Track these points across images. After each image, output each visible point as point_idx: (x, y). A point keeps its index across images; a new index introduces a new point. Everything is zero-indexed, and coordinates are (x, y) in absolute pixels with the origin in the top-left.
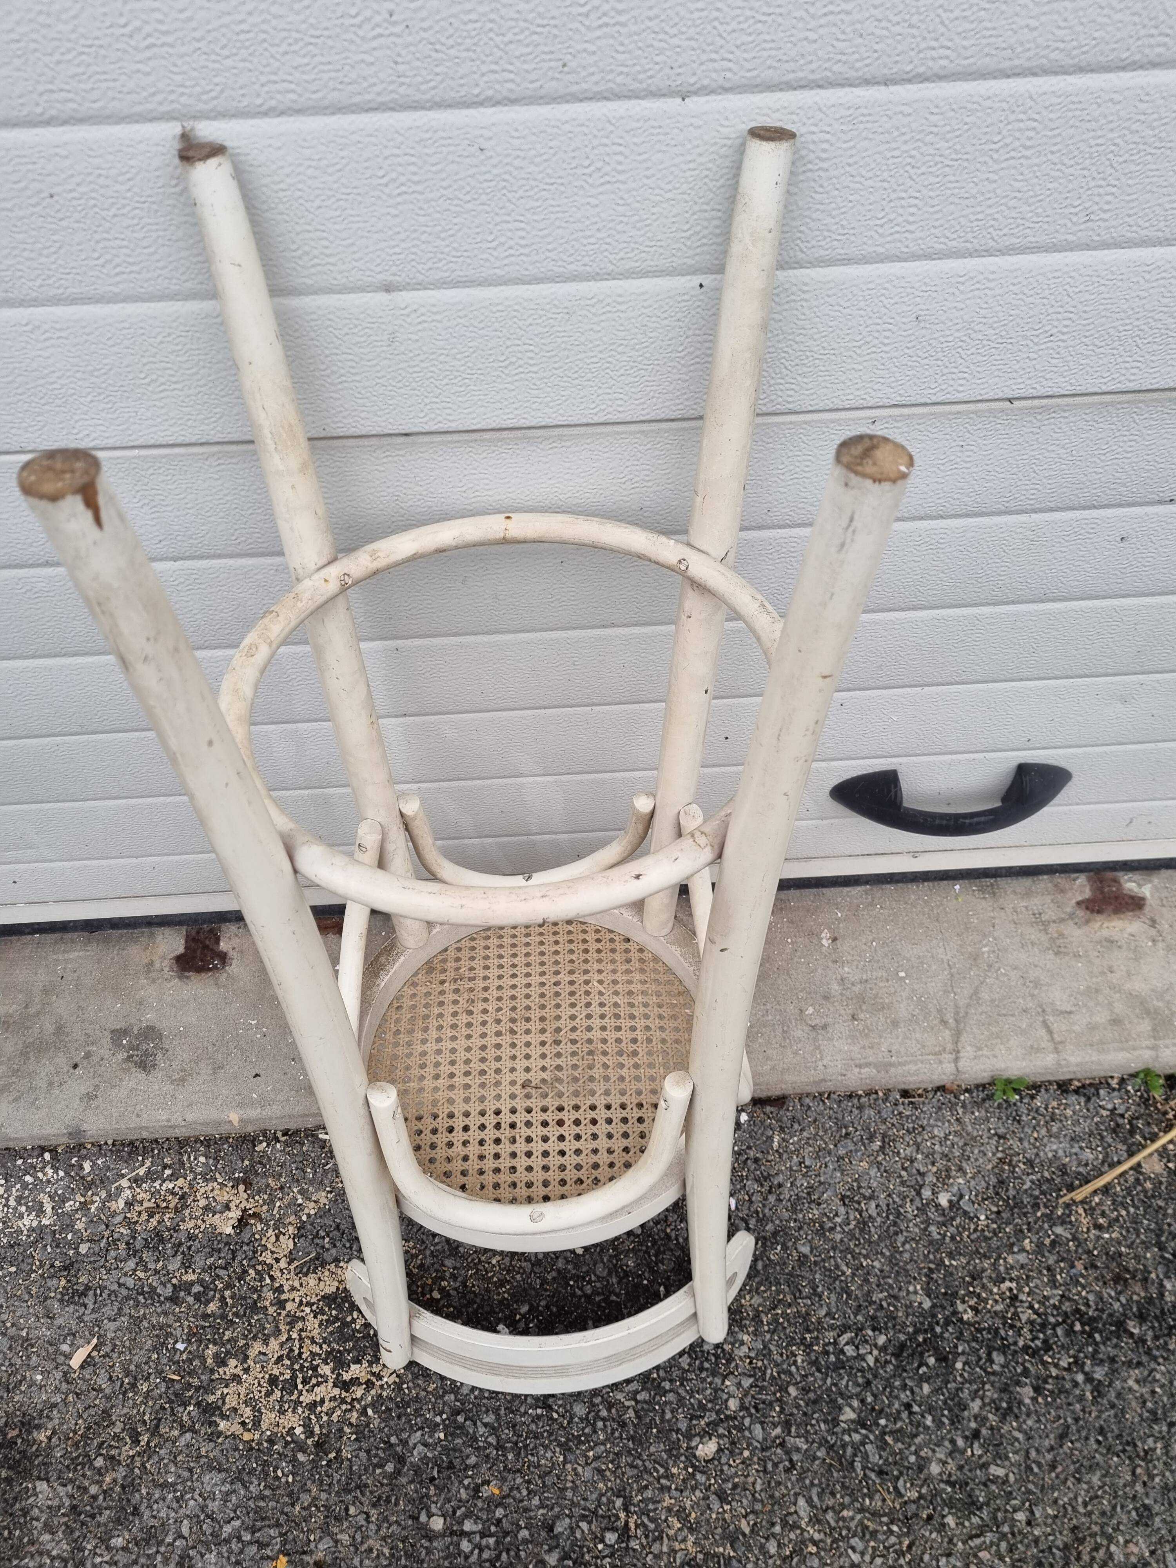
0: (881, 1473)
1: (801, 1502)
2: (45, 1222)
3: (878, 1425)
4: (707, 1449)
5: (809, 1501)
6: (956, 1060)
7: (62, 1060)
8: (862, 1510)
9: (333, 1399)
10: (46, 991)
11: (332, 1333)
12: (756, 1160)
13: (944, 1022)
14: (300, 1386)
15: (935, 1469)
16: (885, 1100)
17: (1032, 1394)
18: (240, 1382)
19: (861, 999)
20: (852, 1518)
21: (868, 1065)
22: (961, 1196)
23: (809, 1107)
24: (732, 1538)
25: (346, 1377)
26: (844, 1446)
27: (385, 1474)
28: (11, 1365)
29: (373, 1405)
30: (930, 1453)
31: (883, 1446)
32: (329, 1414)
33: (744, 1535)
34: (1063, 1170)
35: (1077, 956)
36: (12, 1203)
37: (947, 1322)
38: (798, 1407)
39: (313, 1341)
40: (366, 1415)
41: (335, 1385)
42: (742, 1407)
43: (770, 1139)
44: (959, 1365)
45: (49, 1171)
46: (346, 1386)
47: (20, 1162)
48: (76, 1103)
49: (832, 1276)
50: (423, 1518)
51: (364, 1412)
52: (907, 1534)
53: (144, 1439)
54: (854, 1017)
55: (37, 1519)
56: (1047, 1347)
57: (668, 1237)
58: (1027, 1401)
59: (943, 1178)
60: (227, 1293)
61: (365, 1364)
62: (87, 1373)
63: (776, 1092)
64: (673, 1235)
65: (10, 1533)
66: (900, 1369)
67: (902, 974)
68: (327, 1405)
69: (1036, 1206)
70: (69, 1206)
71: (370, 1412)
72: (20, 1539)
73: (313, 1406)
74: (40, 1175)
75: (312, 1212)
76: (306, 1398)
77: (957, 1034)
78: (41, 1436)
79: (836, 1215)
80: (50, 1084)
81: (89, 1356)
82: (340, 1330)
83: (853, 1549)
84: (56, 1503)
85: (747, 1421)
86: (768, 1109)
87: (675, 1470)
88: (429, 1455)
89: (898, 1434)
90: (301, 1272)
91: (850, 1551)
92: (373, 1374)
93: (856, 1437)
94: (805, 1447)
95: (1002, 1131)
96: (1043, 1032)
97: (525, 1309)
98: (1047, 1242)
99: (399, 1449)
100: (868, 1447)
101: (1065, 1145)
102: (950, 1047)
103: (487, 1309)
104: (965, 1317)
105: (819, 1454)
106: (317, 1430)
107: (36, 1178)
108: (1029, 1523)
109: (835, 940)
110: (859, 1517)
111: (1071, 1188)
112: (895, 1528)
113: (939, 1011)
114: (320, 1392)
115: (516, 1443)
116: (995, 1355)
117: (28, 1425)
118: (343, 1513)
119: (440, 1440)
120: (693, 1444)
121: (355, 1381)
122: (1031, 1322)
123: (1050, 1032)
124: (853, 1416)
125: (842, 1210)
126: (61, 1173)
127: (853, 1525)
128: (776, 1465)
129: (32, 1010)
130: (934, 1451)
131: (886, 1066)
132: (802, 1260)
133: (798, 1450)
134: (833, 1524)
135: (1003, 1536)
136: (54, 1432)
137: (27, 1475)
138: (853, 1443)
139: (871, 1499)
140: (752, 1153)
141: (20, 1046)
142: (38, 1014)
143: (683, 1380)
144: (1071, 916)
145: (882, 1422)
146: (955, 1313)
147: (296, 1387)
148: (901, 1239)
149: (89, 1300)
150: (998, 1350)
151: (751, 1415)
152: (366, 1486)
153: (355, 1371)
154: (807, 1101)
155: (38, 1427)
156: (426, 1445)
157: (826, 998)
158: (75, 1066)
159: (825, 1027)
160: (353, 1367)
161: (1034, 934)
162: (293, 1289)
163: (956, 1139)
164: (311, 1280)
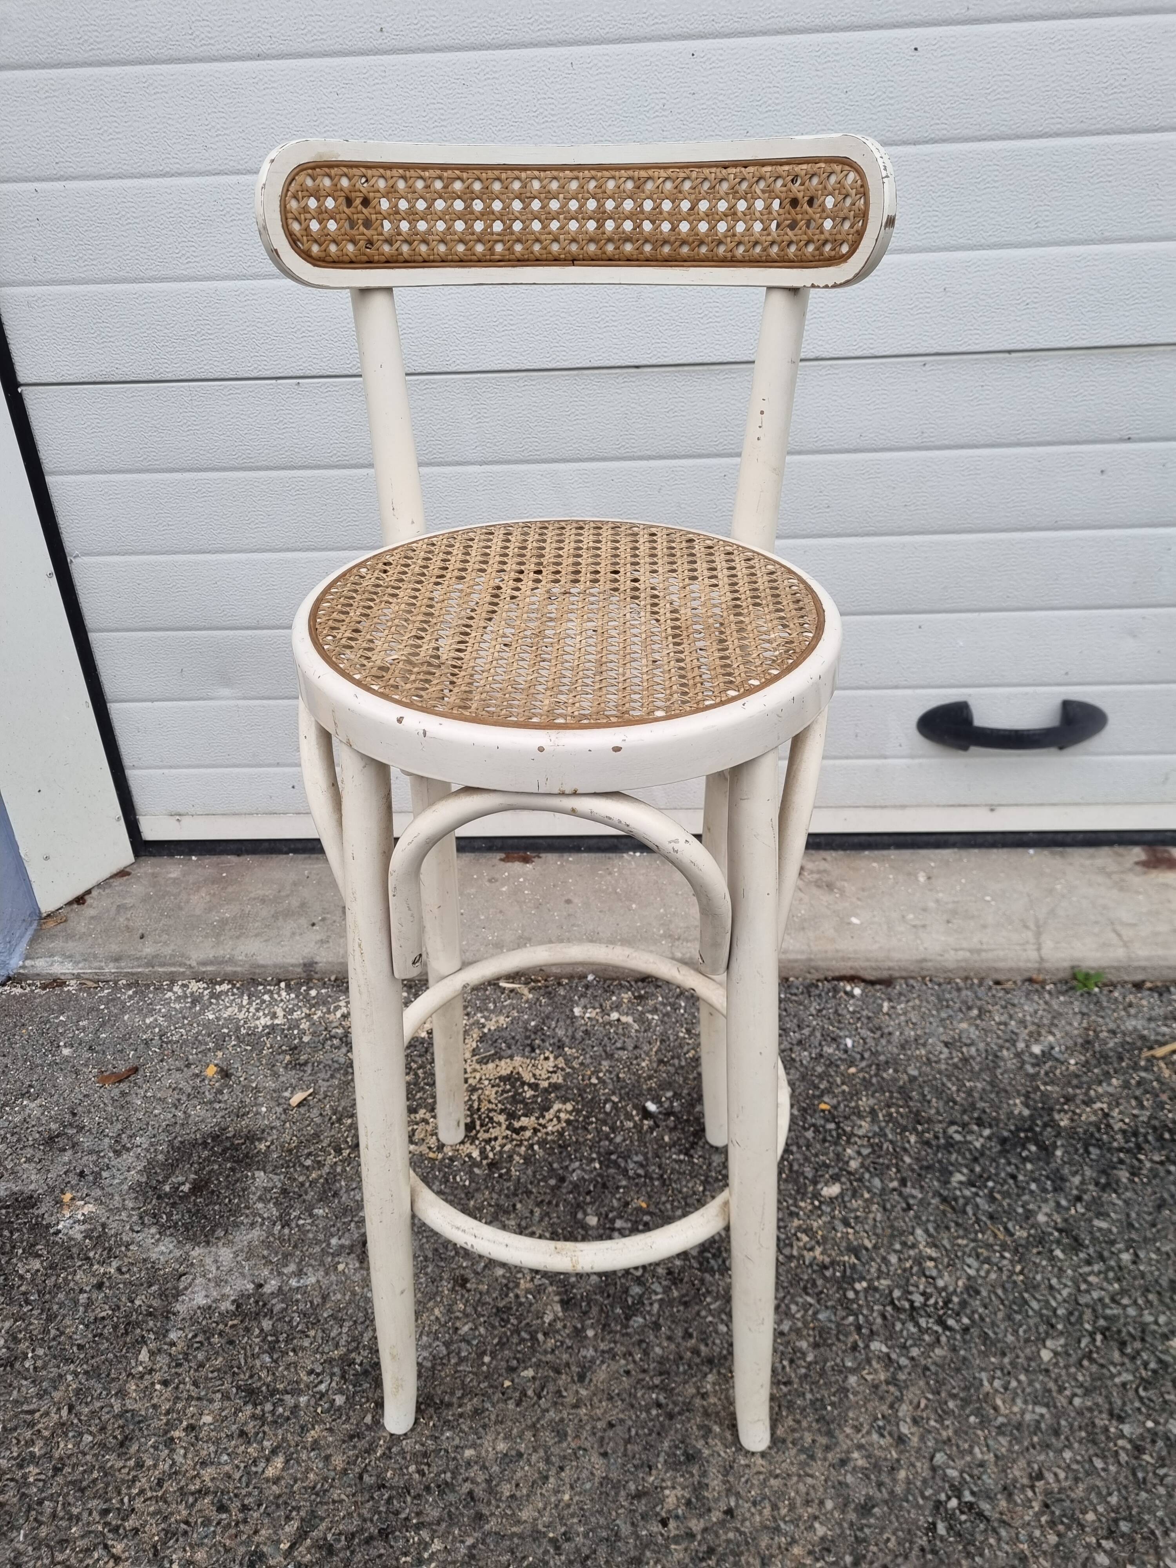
0: (991, 1217)
1: (919, 1232)
2: (276, 1022)
3: (986, 1187)
4: (833, 1190)
5: (926, 1231)
6: (1039, 949)
7: (303, 921)
8: (975, 1240)
9: (506, 1137)
10: (295, 884)
11: (506, 1098)
12: (869, 1018)
13: (1027, 927)
14: (478, 1128)
15: (1041, 1218)
16: (980, 984)
17: (1128, 1175)
18: (427, 1123)
19: (954, 912)
20: (966, 1246)
21: (962, 949)
22: (1052, 1048)
23: (913, 987)
24: (855, 1251)
25: (517, 1125)
26: (956, 1199)
27: (547, 1186)
28: (242, 1102)
29: (538, 1143)
30: (1036, 1208)
31: (991, 1199)
32: (503, 1146)
33: (867, 1249)
34: (1143, 1038)
35: (1138, 893)
36: (252, 1010)
37: (1045, 1125)
38: (913, 1170)
39: (490, 1102)
40: (533, 1150)
41: (508, 1128)
42: (862, 1165)
43: (881, 1006)
44: (1059, 1153)
45: (284, 994)
46: (517, 1131)
47: (260, 988)
48: (312, 944)
49: (939, 1092)
50: (580, 1215)
51: (531, 1146)
52: (1019, 1262)
53: (346, 1153)
54: (948, 922)
55: (254, 1194)
56: (1139, 1148)
57: (793, 1060)
58: (1124, 1180)
59: (1035, 1036)
60: (420, 1072)
61: (533, 1118)
62: (302, 1110)
63: (885, 974)
64: (798, 1059)
65: (230, 1201)
66: (1003, 1152)
67: (988, 898)
68: (500, 1141)
69: (1121, 1059)
70: (296, 1015)
71: (536, 1147)
72: (238, 1205)
73: (488, 1141)
74: (276, 996)
75: (493, 1028)
76: (482, 1135)
77: (1038, 934)
78: (262, 1146)
79: (941, 1053)
80: (294, 934)
81: (305, 1099)
82: (513, 1097)
83: (969, 1266)
84: (270, 1185)
85: (867, 1176)
86: (878, 987)
87: (802, 1204)
88: (586, 1177)
89: (1006, 1194)
90: (483, 1061)
91: (966, 1268)
92: (540, 1125)
93: (967, 1193)
94: (920, 1196)
95: (1085, 1010)
96: (1113, 935)
97: (669, 1094)
98: (1133, 1082)
99: (561, 1172)
100: (978, 1200)
101: (1145, 1023)
102: (1032, 940)
103: (637, 1091)
104: (1062, 1124)
105: (933, 1201)
106: (491, 1155)
107: (271, 997)
108: (1134, 1262)
109: (929, 878)
110: (972, 1245)
111: (1151, 1048)
112: (1007, 1255)
113: (1022, 920)
114: (494, 1132)
115: (662, 1176)
116: (1091, 1149)
117: (252, 1138)
118: (511, 1208)
119: (595, 1168)
120: (819, 1187)
121: (523, 1129)
122: (1124, 1132)
123: (1119, 935)
124: (963, 1178)
125: (946, 1050)
126: (293, 996)
127: (967, 1250)
128: (893, 1207)
129: (283, 894)
130: (1040, 1207)
131: (979, 951)
132: (913, 1079)
133: (914, 1197)
134: (948, 1247)
135: (1111, 1268)
136: (272, 1143)
137: (249, 1166)
138: (964, 1197)
139: (983, 1233)
140: (865, 1013)
141: (272, 912)
142: (288, 896)
143: (808, 1146)
144: (1131, 870)
145: (990, 1184)
146: (1053, 1120)
147: (474, 1128)
148: (999, 1071)
149: (309, 1069)
150: (1094, 1145)
151: (870, 1172)
152: (531, 1192)
153: (524, 1121)
154: (912, 982)
155: (260, 1140)
156: (583, 1170)
157: (925, 910)
158: (313, 925)
159: (924, 926)
160: (523, 1119)
161: (1100, 879)
162: (475, 1070)
163: (1045, 1014)
164: (491, 1066)
